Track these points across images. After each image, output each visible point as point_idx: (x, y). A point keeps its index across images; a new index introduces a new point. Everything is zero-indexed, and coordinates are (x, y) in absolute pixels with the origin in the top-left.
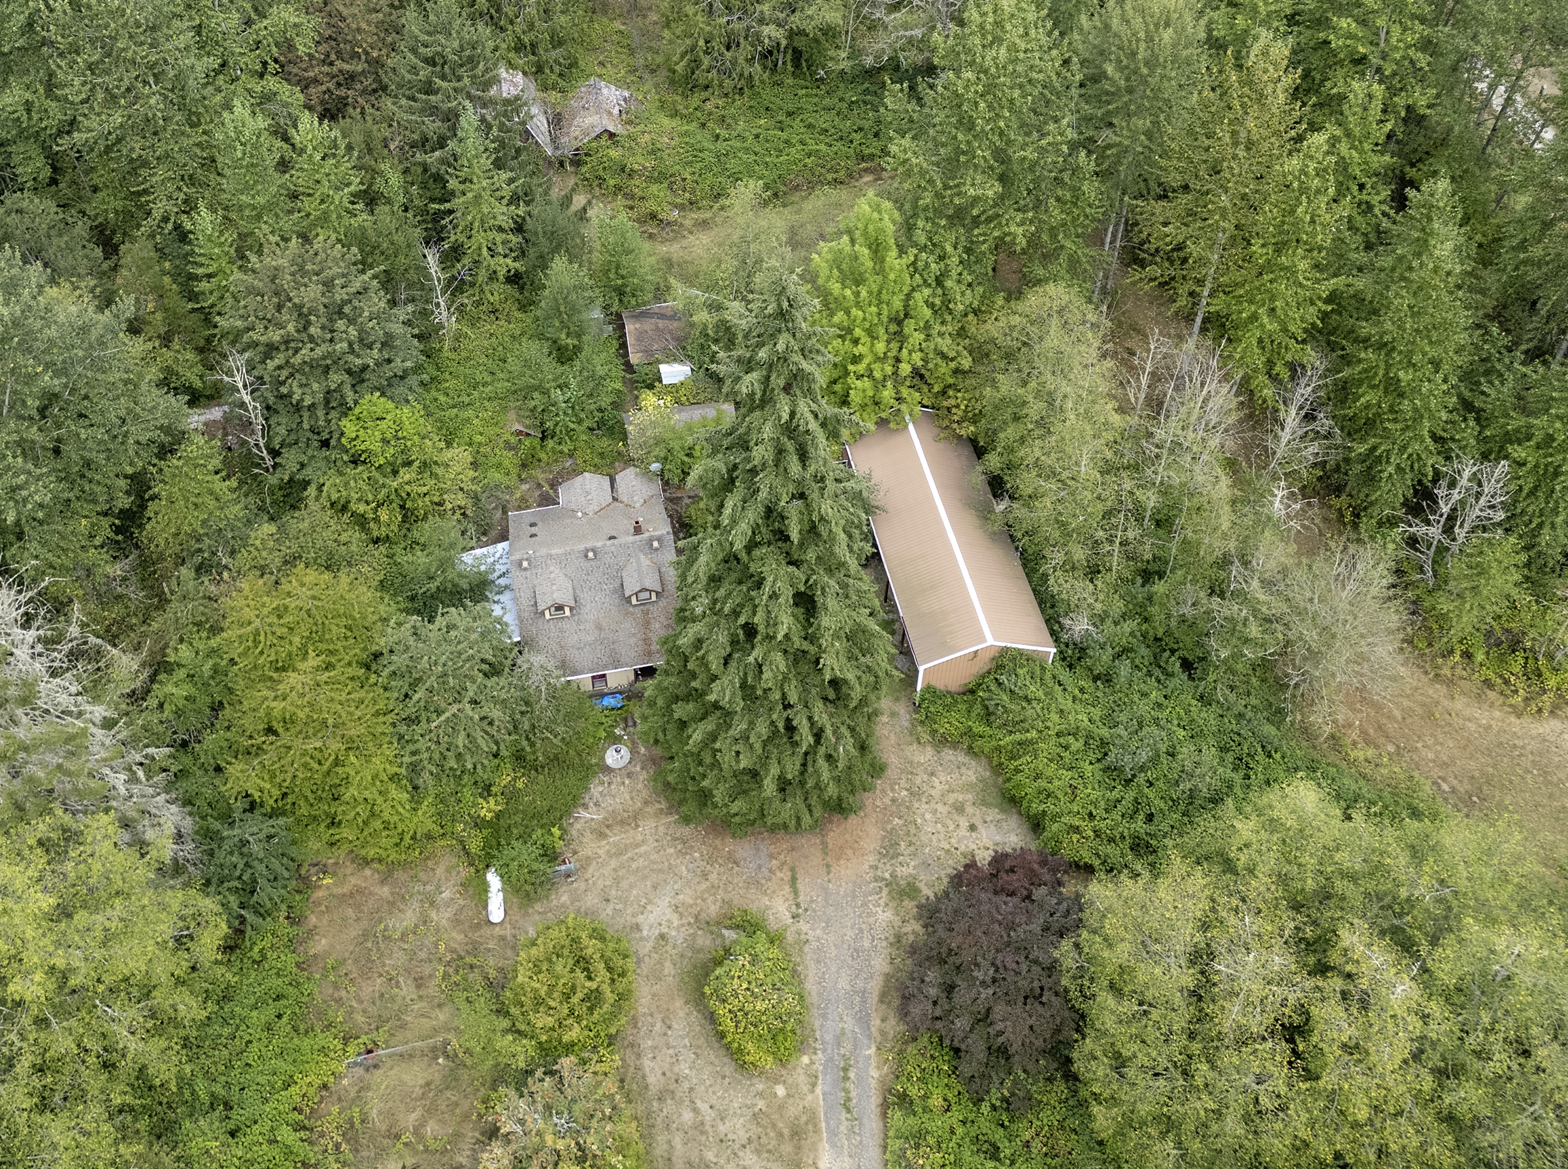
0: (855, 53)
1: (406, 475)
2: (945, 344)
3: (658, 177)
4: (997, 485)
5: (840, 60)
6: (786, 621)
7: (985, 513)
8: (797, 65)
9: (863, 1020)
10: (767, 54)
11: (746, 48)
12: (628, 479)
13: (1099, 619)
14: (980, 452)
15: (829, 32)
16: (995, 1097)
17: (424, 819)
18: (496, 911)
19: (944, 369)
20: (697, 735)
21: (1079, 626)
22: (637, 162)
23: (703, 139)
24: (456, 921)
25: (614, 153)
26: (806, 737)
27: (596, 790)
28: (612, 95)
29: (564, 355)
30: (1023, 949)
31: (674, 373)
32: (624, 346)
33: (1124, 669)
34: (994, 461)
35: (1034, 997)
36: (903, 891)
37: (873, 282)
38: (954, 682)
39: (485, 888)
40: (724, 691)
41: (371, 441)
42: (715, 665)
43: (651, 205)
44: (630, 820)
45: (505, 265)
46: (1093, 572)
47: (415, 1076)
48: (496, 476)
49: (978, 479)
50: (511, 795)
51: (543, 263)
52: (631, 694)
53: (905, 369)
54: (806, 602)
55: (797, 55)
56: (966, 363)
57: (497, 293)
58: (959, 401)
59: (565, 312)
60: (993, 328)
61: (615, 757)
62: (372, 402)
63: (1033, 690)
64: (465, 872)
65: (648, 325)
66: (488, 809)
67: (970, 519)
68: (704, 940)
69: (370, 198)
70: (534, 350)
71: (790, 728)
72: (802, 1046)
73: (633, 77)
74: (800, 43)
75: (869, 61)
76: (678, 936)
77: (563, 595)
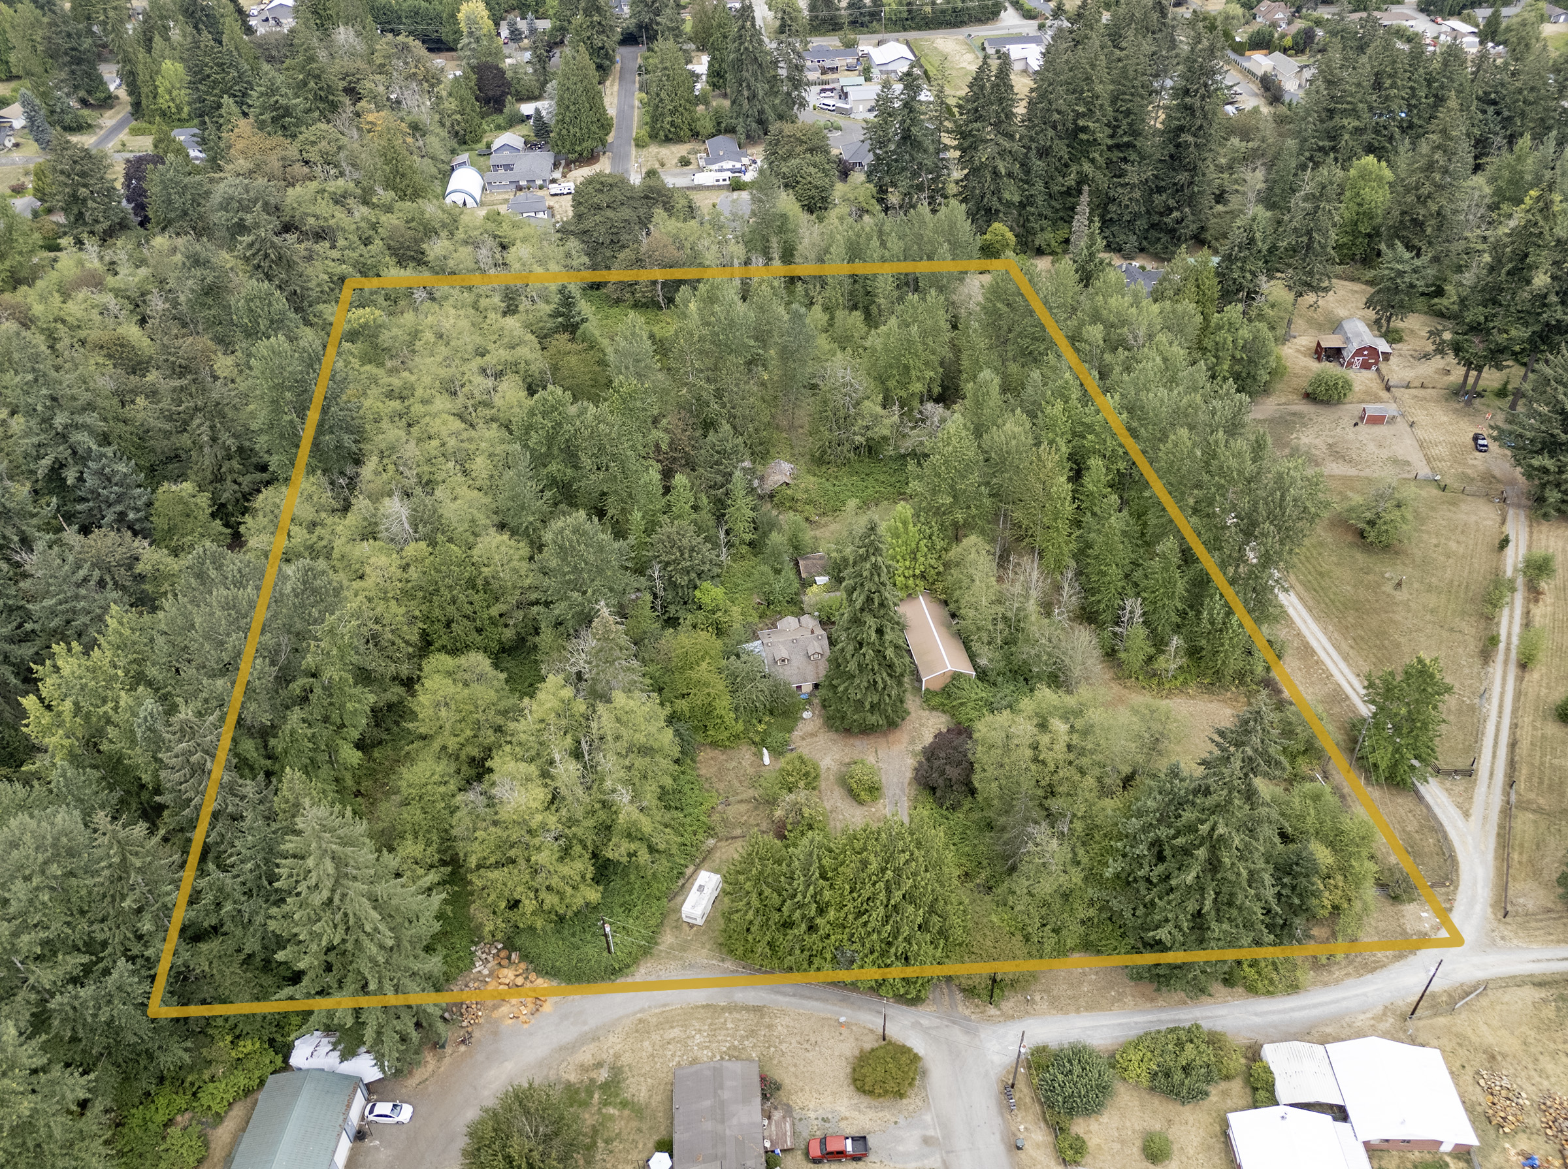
0: (896, 448)
1: (719, 614)
2: (933, 562)
3: (809, 502)
4: (953, 616)
5: (890, 451)
6: (874, 636)
7: (949, 627)
8: (870, 452)
9: (902, 790)
10: (857, 448)
11: (847, 446)
12: (805, 619)
13: (991, 661)
14: (946, 603)
15: (885, 439)
16: (948, 804)
17: (740, 726)
18: (767, 760)
19: (933, 572)
20: (841, 689)
21: (983, 662)
22: (800, 495)
23: (828, 485)
24: (751, 765)
25: (789, 492)
26: (880, 685)
27: (800, 725)
28: (786, 467)
29: (778, 572)
30: (955, 748)
31: (822, 580)
32: (799, 571)
33: (1000, 679)
34: (952, 606)
35: (959, 764)
36: (915, 754)
37: (904, 537)
38: (937, 686)
39: (762, 755)
40: (852, 666)
41: (706, 600)
42: (848, 657)
43: (806, 514)
44: (813, 735)
45: (748, 537)
46: (989, 643)
47: (743, 807)
48: (750, 619)
49: (947, 614)
50: (768, 724)
51: (765, 534)
52: (811, 694)
53: (917, 572)
54: (880, 632)
55: (870, 449)
56: (941, 569)
57: (744, 549)
58: (939, 586)
59: (776, 555)
60: (952, 554)
61: (806, 715)
62: (707, 585)
63: (966, 686)
64: (754, 749)
65: (809, 562)
66: (761, 728)
67: (944, 630)
68: (844, 769)
69: (695, 508)
70: (766, 569)
71: (875, 682)
72: (881, 797)
73: (793, 459)
74: (872, 443)
75: (902, 451)
76: (834, 767)
77: (785, 655)
